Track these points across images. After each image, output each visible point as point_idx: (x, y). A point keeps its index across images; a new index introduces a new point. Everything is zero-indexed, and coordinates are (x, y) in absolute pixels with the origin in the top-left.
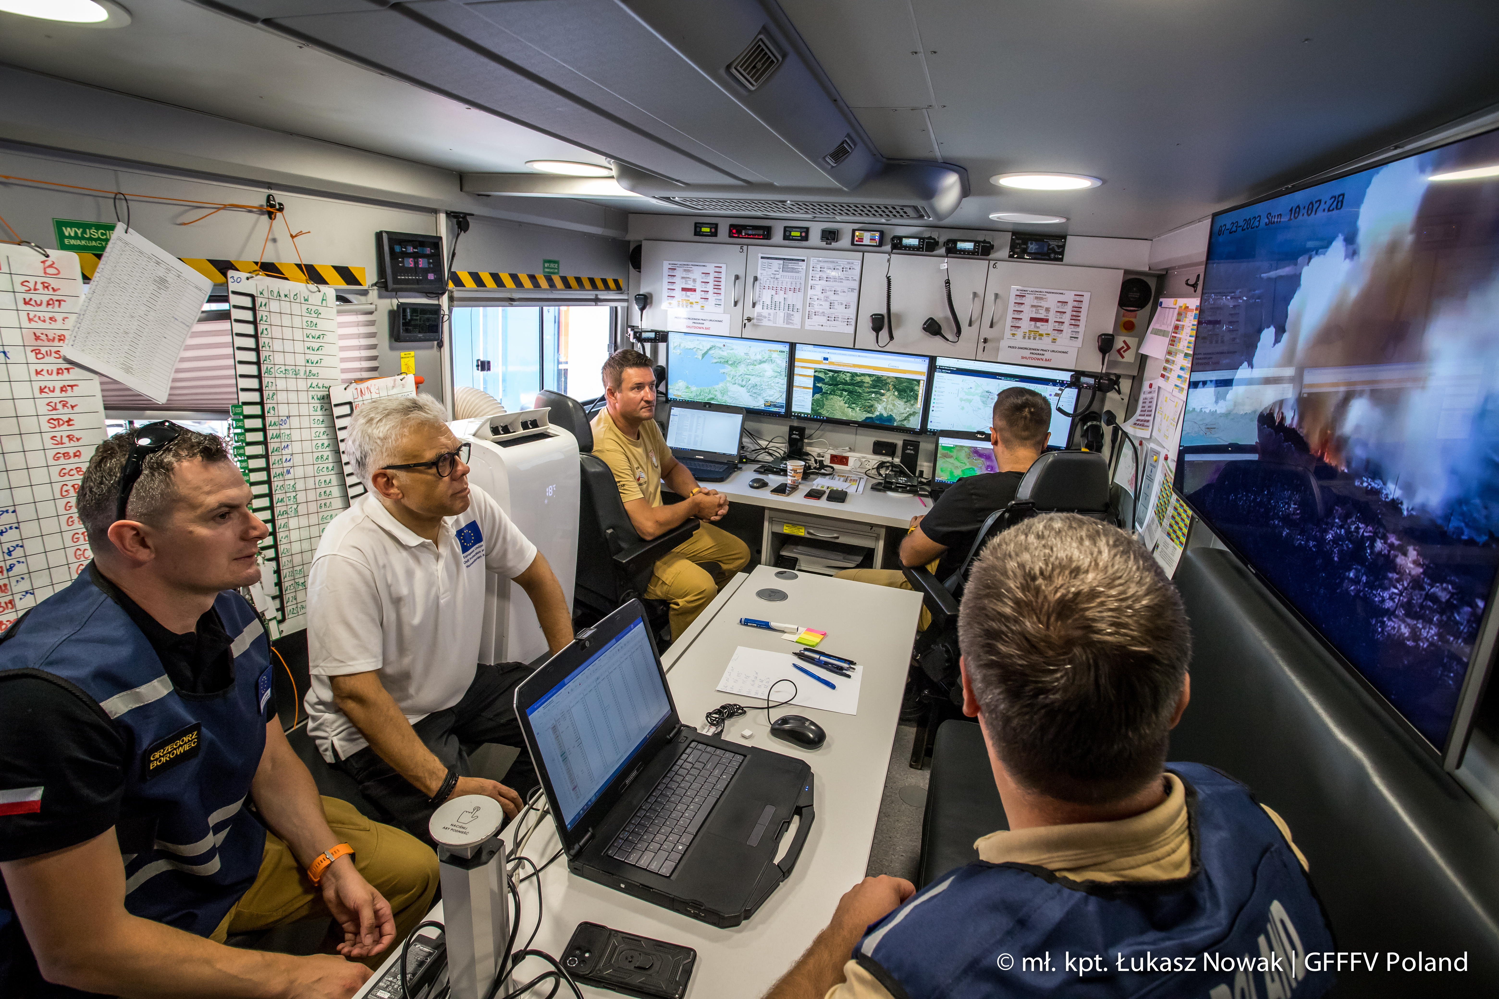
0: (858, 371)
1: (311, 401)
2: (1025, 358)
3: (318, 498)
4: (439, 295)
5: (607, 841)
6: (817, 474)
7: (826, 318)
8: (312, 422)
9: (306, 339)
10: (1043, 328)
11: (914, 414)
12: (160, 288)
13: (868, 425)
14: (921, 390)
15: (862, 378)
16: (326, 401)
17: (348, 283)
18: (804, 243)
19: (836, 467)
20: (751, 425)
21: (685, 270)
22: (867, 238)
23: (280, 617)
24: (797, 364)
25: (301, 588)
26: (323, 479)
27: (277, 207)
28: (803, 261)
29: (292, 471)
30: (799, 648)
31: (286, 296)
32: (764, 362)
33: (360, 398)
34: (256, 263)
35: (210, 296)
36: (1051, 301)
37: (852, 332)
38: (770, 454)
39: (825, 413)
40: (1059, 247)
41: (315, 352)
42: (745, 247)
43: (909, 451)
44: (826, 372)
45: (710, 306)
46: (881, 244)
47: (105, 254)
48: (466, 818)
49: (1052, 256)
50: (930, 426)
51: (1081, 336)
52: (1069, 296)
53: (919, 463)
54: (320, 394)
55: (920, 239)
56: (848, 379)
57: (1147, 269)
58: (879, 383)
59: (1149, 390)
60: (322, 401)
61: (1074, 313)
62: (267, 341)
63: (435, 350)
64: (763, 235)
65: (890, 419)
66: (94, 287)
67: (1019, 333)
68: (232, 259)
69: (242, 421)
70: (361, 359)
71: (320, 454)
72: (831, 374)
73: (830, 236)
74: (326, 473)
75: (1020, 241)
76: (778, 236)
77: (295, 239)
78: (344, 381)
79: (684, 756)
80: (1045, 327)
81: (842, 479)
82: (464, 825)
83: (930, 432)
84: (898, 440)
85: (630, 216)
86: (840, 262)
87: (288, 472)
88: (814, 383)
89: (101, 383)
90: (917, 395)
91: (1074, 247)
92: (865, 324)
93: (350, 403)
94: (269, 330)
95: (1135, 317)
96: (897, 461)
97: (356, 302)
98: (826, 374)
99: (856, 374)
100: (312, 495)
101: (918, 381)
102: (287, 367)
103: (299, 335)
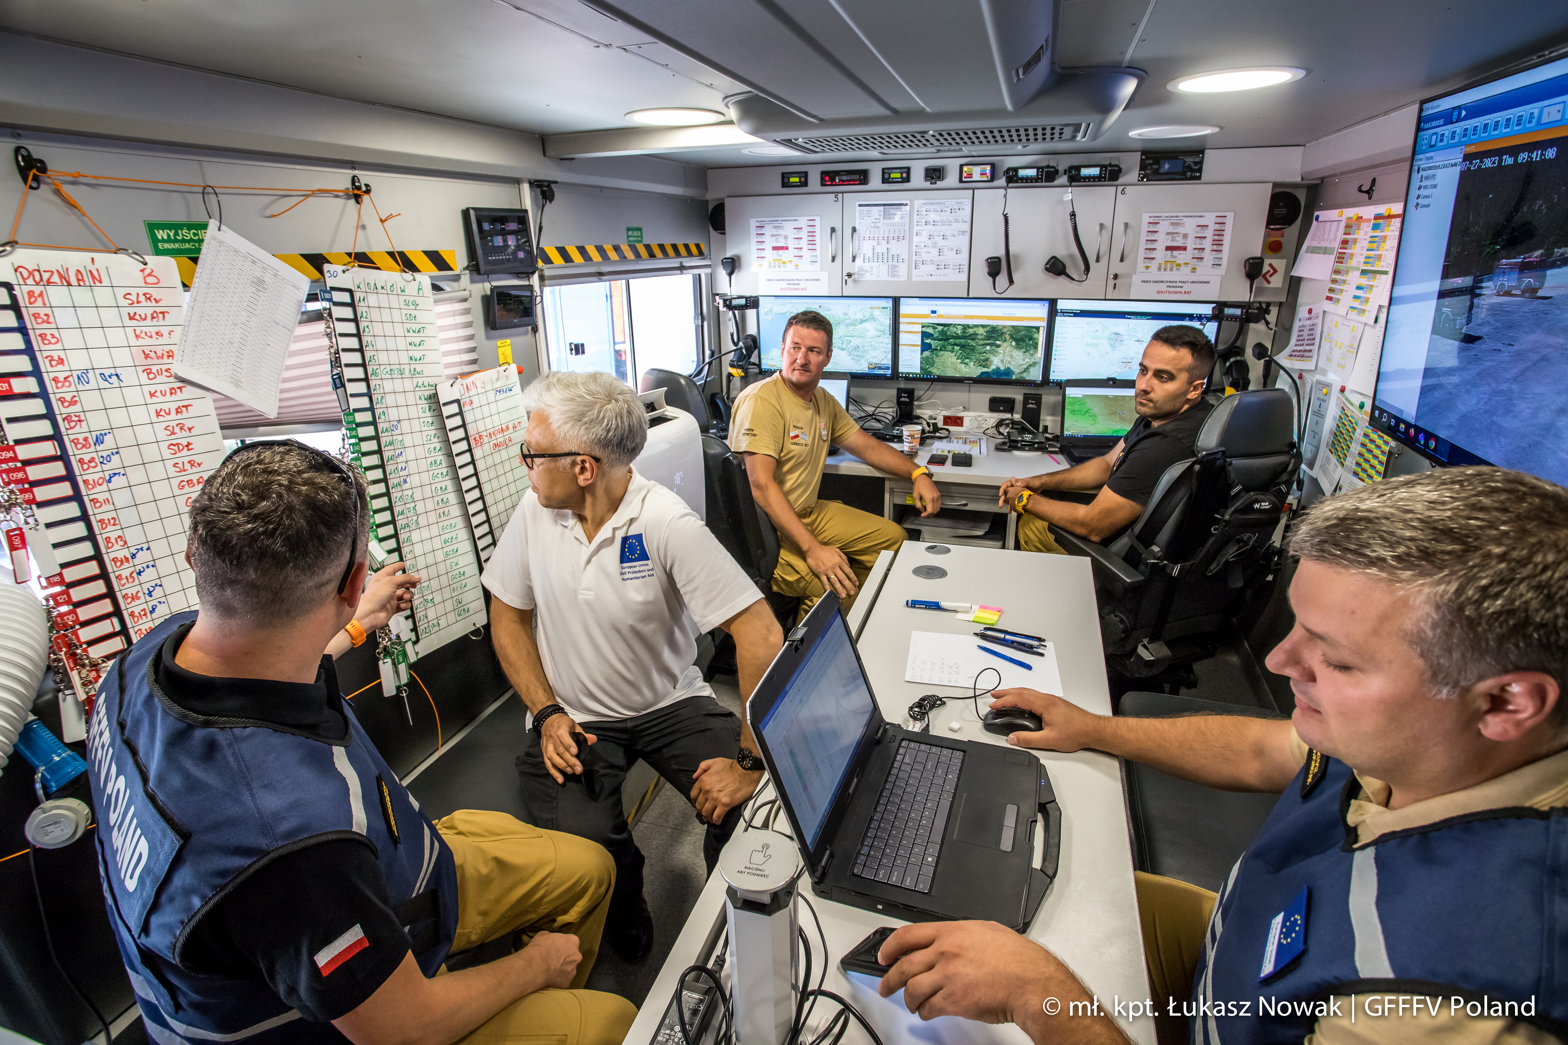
0: (970, 322)
1: (419, 402)
2: (1162, 292)
3: (437, 507)
4: (528, 275)
5: (851, 858)
6: (933, 438)
7: (935, 267)
8: (422, 425)
9: (407, 334)
10: (1180, 256)
11: (1034, 364)
12: (258, 290)
13: (984, 380)
14: (1041, 338)
15: (975, 329)
16: (433, 401)
17: (440, 270)
18: (906, 186)
19: (952, 428)
20: (856, 391)
21: (775, 227)
22: (976, 172)
23: (414, 639)
24: (902, 320)
25: (430, 605)
26: (439, 486)
27: (364, 188)
28: (906, 205)
29: (408, 480)
30: (979, 629)
31: (383, 288)
32: (866, 321)
33: (467, 395)
34: (349, 255)
35: (309, 295)
36: (1189, 226)
37: (966, 279)
38: (878, 421)
39: (936, 371)
40: (1196, 163)
41: (417, 348)
42: (840, 195)
43: (1030, 406)
44: (934, 326)
45: (805, 264)
46: (992, 179)
47: (201, 257)
48: (758, 858)
49: (1189, 174)
50: (1053, 377)
51: (1224, 262)
52: (1210, 219)
53: (1042, 417)
54: (427, 393)
55: (1038, 168)
56: (959, 332)
57: (1299, 179)
58: (994, 334)
59: (1308, 316)
60: (429, 401)
61: (1216, 238)
62: (369, 339)
63: (530, 335)
64: (860, 180)
65: (1008, 372)
66: (195, 294)
67: (1154, 265)
68: (323, 251)
69: (355, 429)
70: (459, 352)
71: (433, 459)
72: (940, 328)
73: (934, 174)
74: (441, 479)
75: (1151, 161)
76: (875, 180)
77: (385, 224)
78: (449, 377)
79: (899, 758)
80: (1183, 256)
81: (960, 441)
82: (760, 867)
83: (1053, 382)
84: (1017, 395)
85: (709, 172)
86: (948, 202)
87: (405, 481)
88: (922, 340)
89: (215, 401)
90: (1037, 344)
91: (1212, 162)
92: (980, 270)
93: (458, 401)
94: (370, 327)
95: (1282, 236)
96: (1017, 417)
97: (448, 289)
98: (934, 328)
99: (968, 326)
100: (430, 505)
101: (1038, 328)
102: (392, 367)
103: (399, 330)
